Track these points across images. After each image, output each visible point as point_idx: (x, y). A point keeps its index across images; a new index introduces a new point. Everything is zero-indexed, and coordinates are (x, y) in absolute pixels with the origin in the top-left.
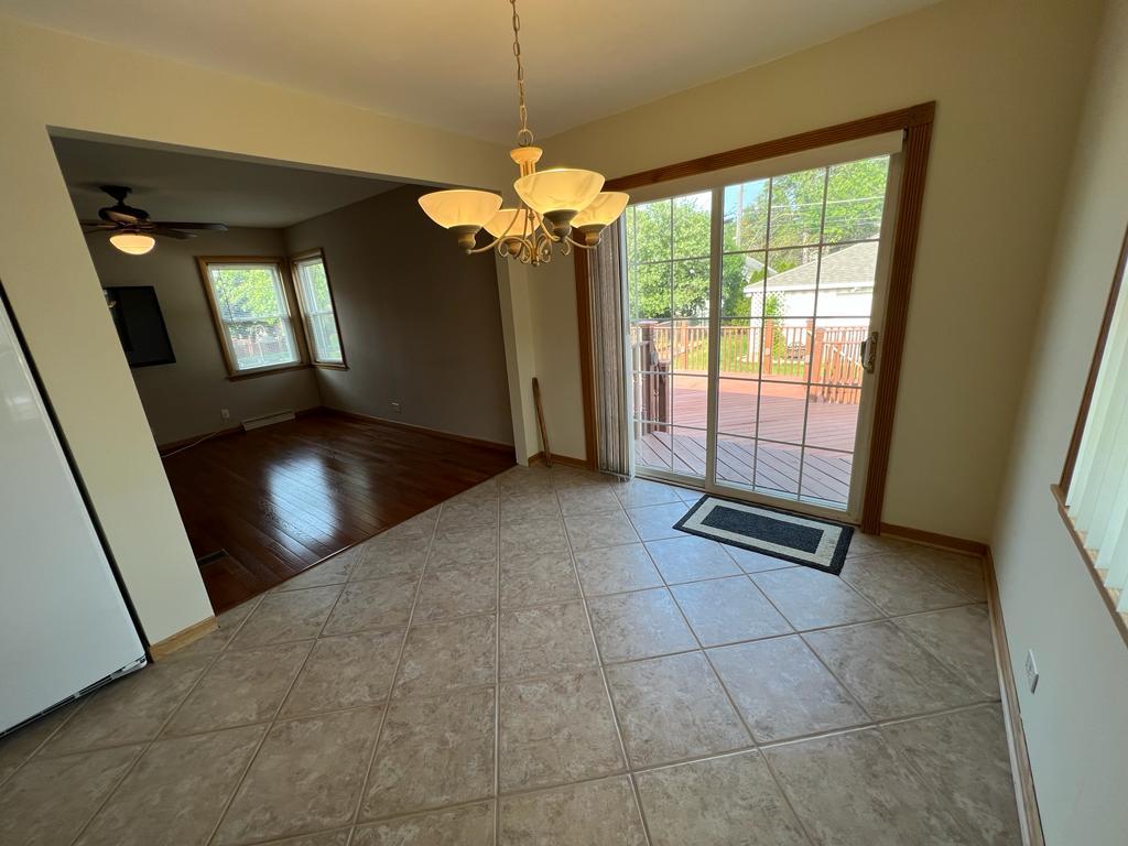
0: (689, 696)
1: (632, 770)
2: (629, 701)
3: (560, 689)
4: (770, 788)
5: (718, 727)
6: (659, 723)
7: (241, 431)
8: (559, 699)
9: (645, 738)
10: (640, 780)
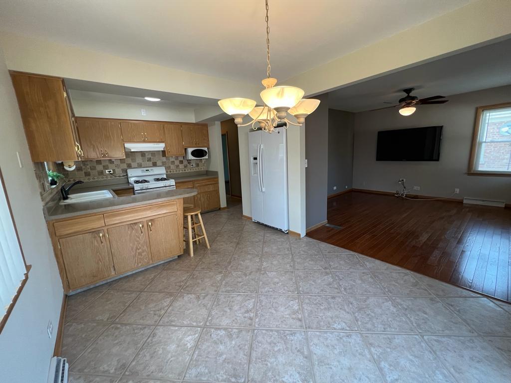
0: (221, 361)
1: (204, 328)
2: (231, 334)
3: (247, 312)
4: (166, 375)
5: (200, 367)
6: (216, 343)
7: (460, 203)
8: (243, 310)
9: (212, 335)
10: (199, 329)
